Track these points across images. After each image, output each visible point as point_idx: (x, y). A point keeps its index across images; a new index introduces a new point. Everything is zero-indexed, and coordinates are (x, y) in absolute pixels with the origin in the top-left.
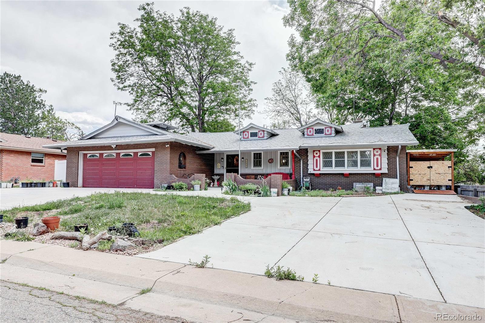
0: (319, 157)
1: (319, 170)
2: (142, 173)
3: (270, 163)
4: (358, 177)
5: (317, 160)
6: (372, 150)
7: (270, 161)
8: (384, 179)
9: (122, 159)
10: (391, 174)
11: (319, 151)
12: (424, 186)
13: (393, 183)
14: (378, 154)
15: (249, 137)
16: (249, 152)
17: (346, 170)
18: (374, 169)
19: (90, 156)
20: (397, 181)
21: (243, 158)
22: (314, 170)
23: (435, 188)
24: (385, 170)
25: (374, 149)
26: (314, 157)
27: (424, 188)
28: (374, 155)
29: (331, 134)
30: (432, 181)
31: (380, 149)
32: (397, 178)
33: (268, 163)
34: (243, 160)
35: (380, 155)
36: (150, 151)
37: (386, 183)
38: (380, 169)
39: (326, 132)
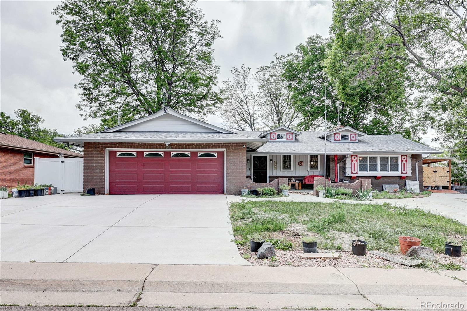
0: (356, 161)
1: (357, 173)
2: (203, 176)
3: (301, 165)
4: (386, 180)
5: (354, 164)
6: (400, 156)
7: (300, 163)
8: (407, 181)
9: (173, 160)
10: (413, 178)
11: (357, 156)
12: (428, 187)
13: (414, 185)
14: (405, 160)
15: (277, 139)
16: (277, 155)
17: (379, 173)
18: (402, 173)
19: (120, 155)
20: (417, 182)
21: (271, 160)
22: (352, 173)
23: (436, 188)
24: (409, 174)
25: (402, 156)
26: (352, 161)
27: (428, 188)
28: (402, 161)
29: (355, 140)
30: (436, 183)
31: (406, 156)
32: (416, 180)
33: (298, 165)
34: (271, 162)
35: (406, 161)
36: (214, 151)
37: (409, 185)
38: (406, 173)
39: (352, 138)
